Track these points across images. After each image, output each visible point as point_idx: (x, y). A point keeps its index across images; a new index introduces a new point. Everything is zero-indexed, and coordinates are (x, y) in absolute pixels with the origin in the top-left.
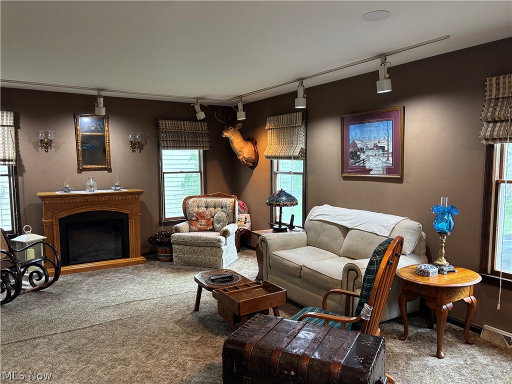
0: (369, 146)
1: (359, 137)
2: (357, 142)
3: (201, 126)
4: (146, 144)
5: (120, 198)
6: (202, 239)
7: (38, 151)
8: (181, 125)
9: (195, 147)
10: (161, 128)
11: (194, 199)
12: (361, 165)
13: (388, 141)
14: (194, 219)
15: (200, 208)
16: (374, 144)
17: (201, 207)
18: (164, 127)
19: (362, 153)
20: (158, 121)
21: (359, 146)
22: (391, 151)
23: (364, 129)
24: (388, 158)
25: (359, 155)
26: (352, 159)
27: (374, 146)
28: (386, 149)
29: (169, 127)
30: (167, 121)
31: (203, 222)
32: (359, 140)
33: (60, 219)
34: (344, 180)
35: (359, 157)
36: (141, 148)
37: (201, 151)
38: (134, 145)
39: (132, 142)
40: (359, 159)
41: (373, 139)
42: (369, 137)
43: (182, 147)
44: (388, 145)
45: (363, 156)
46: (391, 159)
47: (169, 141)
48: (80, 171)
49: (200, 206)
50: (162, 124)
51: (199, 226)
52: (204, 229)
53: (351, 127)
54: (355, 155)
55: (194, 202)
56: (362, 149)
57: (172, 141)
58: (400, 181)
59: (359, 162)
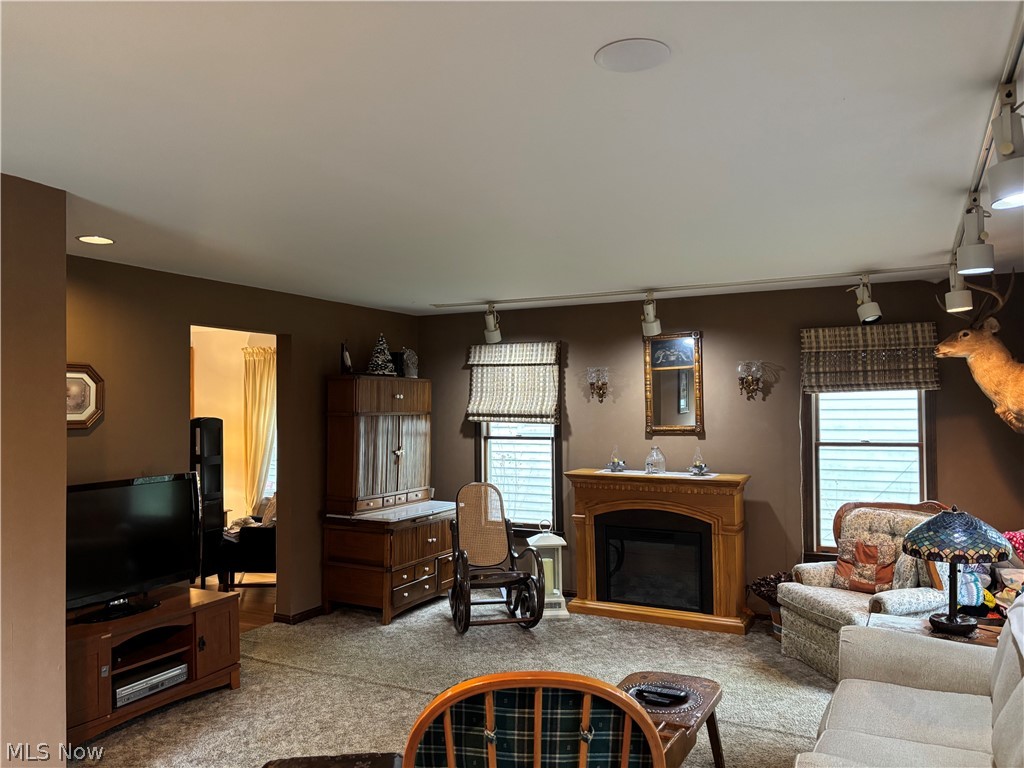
3: (915, 332)
4: (777, 381)
5: (696, 491)
6: (820, 608)
7: (589, 401)
8: (856, 335)
9: (892, 384)
10: (807, 346)
11: (863, 509)
14: (846, 557)
15: (876, 535)
17: (877, 531)
18: (814, 344)
20: (802, 332)
29: (825, 342)
30: (820, 331)
31: (870, 569)
33: (595, 517)
36: (766, 391)
37: (923, 391)
38: (748, 386)
39: (742, 379)
43: (859, 385)
47: (825, 373)
48: (650, 435)
49: (874, 528)
50: (809, 337)
51: (856, 578)
52: (867, 587)
55: (858, 516)
57: (831, 373)
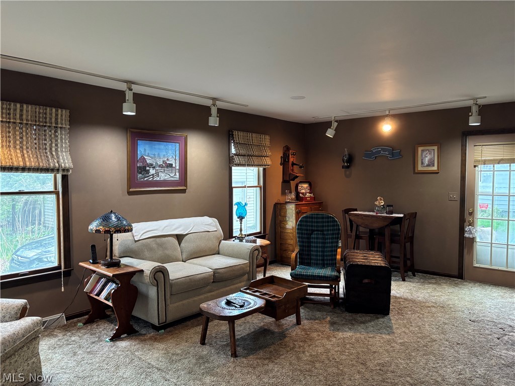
0: (158, 162)
1: (148, 153)
2: (146, 157)
12: (150, 179)
13: (175, 160)
16: (163, 161)
19: (152, 169)
21: (148, 162)
22: (178, 168)
23: (153, 147)
24: (175, 173)
25: (149, 170)
26: (140, 173)
27: (163, 163)
28: (174, 166)
32: (148, 156)
34: (129, 195)
35: (148, 172)
40: (148, 174)
41: (162, 157)
42: (159, 154)
44: (176, 163)
45: (152, 171)
46: (177, 174)
53: (140, 142)
54: (144, 170)
56: (152, 165)
58: (184, 191)
59: (148, 176)
